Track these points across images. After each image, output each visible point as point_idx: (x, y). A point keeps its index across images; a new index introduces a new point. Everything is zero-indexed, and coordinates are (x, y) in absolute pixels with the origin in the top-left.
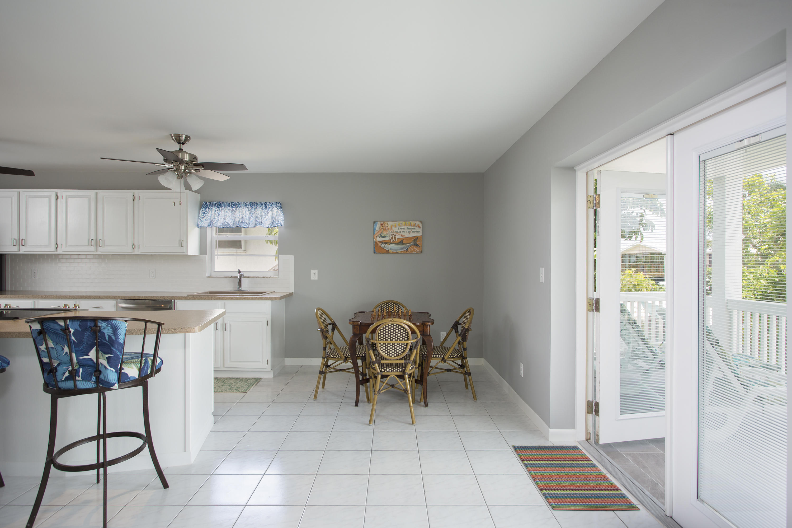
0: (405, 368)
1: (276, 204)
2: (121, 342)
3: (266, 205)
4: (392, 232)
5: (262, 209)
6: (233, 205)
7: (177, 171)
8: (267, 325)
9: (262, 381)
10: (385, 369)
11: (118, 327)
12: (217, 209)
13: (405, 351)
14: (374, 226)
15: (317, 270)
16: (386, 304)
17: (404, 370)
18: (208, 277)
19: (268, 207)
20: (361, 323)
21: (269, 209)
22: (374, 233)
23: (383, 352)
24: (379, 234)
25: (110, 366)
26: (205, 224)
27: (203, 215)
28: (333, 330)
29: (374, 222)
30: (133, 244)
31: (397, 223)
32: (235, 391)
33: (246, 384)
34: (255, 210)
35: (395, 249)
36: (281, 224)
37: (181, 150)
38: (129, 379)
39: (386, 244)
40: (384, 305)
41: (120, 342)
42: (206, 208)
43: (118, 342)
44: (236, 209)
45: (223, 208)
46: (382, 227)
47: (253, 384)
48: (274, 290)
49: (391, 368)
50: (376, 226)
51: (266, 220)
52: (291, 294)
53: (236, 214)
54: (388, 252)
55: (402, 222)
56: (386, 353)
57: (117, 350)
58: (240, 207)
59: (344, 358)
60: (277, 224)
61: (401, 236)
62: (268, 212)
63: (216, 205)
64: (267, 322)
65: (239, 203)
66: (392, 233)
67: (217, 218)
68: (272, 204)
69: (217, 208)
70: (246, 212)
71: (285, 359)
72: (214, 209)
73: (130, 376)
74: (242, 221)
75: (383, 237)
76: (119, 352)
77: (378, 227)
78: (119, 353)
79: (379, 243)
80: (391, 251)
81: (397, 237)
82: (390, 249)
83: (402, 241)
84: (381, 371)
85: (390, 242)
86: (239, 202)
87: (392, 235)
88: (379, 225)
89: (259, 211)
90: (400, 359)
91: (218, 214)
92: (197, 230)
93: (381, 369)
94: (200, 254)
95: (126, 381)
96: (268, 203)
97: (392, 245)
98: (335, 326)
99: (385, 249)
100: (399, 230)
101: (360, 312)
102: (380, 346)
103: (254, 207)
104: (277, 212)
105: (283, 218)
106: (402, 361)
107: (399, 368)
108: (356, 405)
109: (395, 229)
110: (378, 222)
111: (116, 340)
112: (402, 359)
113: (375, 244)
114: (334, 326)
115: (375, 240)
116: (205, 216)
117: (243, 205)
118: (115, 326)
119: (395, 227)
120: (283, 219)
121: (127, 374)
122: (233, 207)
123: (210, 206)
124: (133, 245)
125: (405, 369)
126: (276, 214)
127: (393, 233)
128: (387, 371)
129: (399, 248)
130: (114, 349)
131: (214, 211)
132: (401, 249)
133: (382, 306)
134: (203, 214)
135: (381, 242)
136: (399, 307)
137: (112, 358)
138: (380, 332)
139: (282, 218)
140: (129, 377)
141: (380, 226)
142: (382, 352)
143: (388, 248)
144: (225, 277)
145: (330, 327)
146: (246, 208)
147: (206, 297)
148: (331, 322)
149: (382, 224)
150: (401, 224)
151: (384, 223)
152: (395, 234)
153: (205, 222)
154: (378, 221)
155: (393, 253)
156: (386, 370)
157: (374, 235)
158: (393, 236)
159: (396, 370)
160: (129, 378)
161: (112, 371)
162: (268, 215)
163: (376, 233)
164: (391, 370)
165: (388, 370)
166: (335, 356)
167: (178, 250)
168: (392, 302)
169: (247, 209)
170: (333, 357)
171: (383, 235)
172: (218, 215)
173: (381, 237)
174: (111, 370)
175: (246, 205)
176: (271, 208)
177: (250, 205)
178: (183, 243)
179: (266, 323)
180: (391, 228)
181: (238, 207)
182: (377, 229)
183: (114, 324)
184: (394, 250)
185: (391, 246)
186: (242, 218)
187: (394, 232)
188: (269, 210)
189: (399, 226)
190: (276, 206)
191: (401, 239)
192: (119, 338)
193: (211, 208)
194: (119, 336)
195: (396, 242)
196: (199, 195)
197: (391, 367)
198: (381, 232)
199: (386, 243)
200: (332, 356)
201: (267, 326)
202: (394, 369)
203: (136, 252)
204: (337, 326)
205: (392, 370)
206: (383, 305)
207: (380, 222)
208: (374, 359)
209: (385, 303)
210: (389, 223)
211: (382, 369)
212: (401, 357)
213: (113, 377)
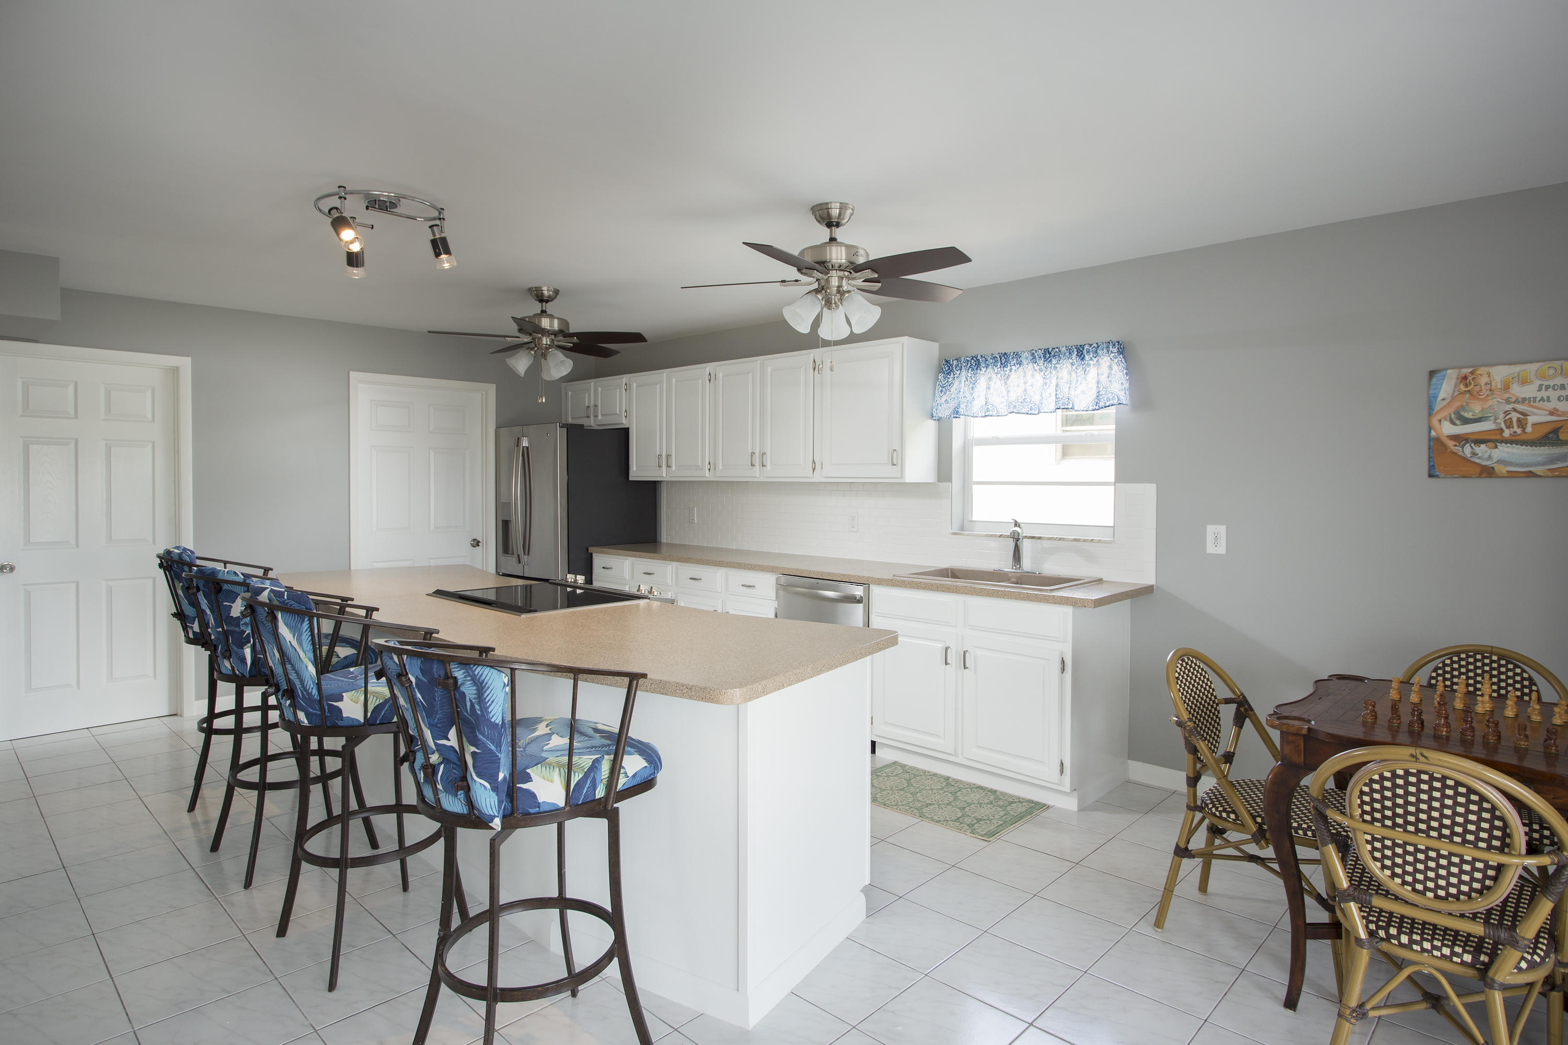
0: (1493, 956)
1: (1108, 347)
2: (497, 722)
3: (1080, 352)
4: (1508, 401)
5: (1072, 364)
6: (1003, 359)
7: (824, 292)
8: (1063, 669)
9: (1044, 814)
10: (1393, 931)
11: (486, 683)
12: (970, 375)
13: (1489, 888)
14: (1432, 387)
15: (1224, 527)
16: (1463, 656)
17: (1487, 966)
18: (954, 534)
19: (1087, 357)
20: (1309, 729)
21: (1091, 362)
22: (1430, 408)
23: (1384, 867)
24: (1451, 410)
25: (479, 775)
26: (944, 412)
27: (942, 391)
28: (1239, 721)
29: (1432, 373)
30: (813, 460)
31: (1533, 367)
32: (966, 827)
33: (1002, 813)
34: (1055, 368)
35: (1522, 461)
36: (1119, 400)
37: (833, 240)
38: (539, 807)
39: (1483, 446)
40: (1455, 659)
41: (493, 720)
42: (948, 374)
43: (488, 720)
44: (1011, 370)
45: (984, 370)
46: (1466, 386)
47: (1019, 818)
48: (1099, 576)
49: (1423, 939)
50: (1441, 384)
51: (1083, 392)
52: (1148, 590)
53: (1009, 382)
54: (1488, 472)
55: (1557, 364)
56: (1394, 875)
57: (487, 738)
58: (1020, 364)
59: (1254, 828)
60: (1108, 400)
61: (1551, 413)
62: (1087, 369)
63: (969, 365)
64: (1063, 662)
65: (1017, 355)
66: (1508, 407)
67: (968, 395)
68: (1098, 347)
69: (970, 371)
70: (1033, 376)
71: (1130, 762)
72: (964, 373)
73: (540, 800)
74: (1025, 399)
75: (1466, 421)
76: (493, 744)
77: (1446, 388)
78: (493, 747)
79: (1451, 444)
80: (1502, 469)
81: (1531, 420)
82: (1499, 462)
83: (1556, 431)
84: (1372, 934)
85: (1498, 437)
86: (1018, 353)
87: (1507, 413)
88: (1454, 381)
89: (1065, 369)
90: (1462, 916)
91: (971, 386)
92: (931, 425)
93: (1372, 927)
94: (939, 480)
95: (532, 811)
96: (1086, 347)
97: (1506, 449)
98: (1246, 710)
99: (1477, 461)
100: (1544, 394)
101: (1341, 677)
102: (1367, 842)
103: (1054, 361)
104: (1110, 367)
105: (1125, 382)
106: (1478, 929)
107: (1458, 950)
108: (1291, 1002)
109: (1518, 391)
110: (1449, 371)
111: (483, 715)
112: (1474, 917)
113: (1436, 446)
114: (1242, 709)
115: (1433, 433)
116: (945, 393)
117: (1027, 358)
118: (481, 681)
119: (1524, 382)
120: (1127, 385)
121: (533, 796)
122: (1004, 365)
123: (956, 367)
124: (814, 462)
125: (1491, 962)
126: (1106, 375)
127: (1512, 406)
128: (1401, 945)
129: (1540, 459)
130: (480, 736)
131: (963, 379)
132: (1553, 460)
133: (1448, 662)
134: (941, 389)
135: (1460, 439)
136: (1525, 675)
137: (479, 756)
138: (1366, 789)
139: (1122, 384)
140: (539, 803)
141: (1456, 385)
142: (1379, 864)
143: (1490, 458)
144: (987, 536)
145: (1227, 713)
146: (1035, 365)
147: (927, 584)
148: (1232, 696)
149: (1465, 378)
150: (1552, 371)
151: (1472, 373)
152: (1520, 407)
153: (945, 406)
154: (1446, 369)
155: (1512, 475)
156: (1397, 938)
157: (1430, 415)
158: (1514, 416)
159: (1446, 951)
160: (539, 805)
161: (484, 786)
162: (1087, 378)
163: (1437, 407)
164: (1419, 943)
165: (1404, 939)
166: (1224, 815)
167: (886, 473)
168: (1492, 653)
169: (1037, 368)
170: (1217, 813)
171: (1469, 415)
172: (972, 388)
173: (1458, 422)
174: (481, 784)
175: (1034, 359)
176: (1095, 360)
177: (1044, 357)
178: (896, 458)
179: (1058, 666)
180: (1506, 387)
181: (1014, 365)
182: (1442, 395)
183: (478, 677)
184: (1516, 465)
185: (1503, 452)
186: (1025, 390)
187: (1516, 402)
188: (1089, 365)
189: (1543, 377)
190: (1108, 351)
191: (1553, 426)
192: (490, 710)
193: (958, 373)
194: (490, 705)
195: (1524, 437)
196: (937, 344)
197: (1422, 935)
198: (1457, 404)
199: (1479, 442)
200: (1214, 810)
201: (1062, 673)
202: (1434, 947)
203: (818, 477)
204: (1252, 710)
205: (1427, 945)
206: (1451, 658)
207: (1456, 371)
208: (1345, 884)
209: (1463, 652)
210: (1495, 371)
211: (1378, 927)
212: (1468, 908)
213: (488, 800)
